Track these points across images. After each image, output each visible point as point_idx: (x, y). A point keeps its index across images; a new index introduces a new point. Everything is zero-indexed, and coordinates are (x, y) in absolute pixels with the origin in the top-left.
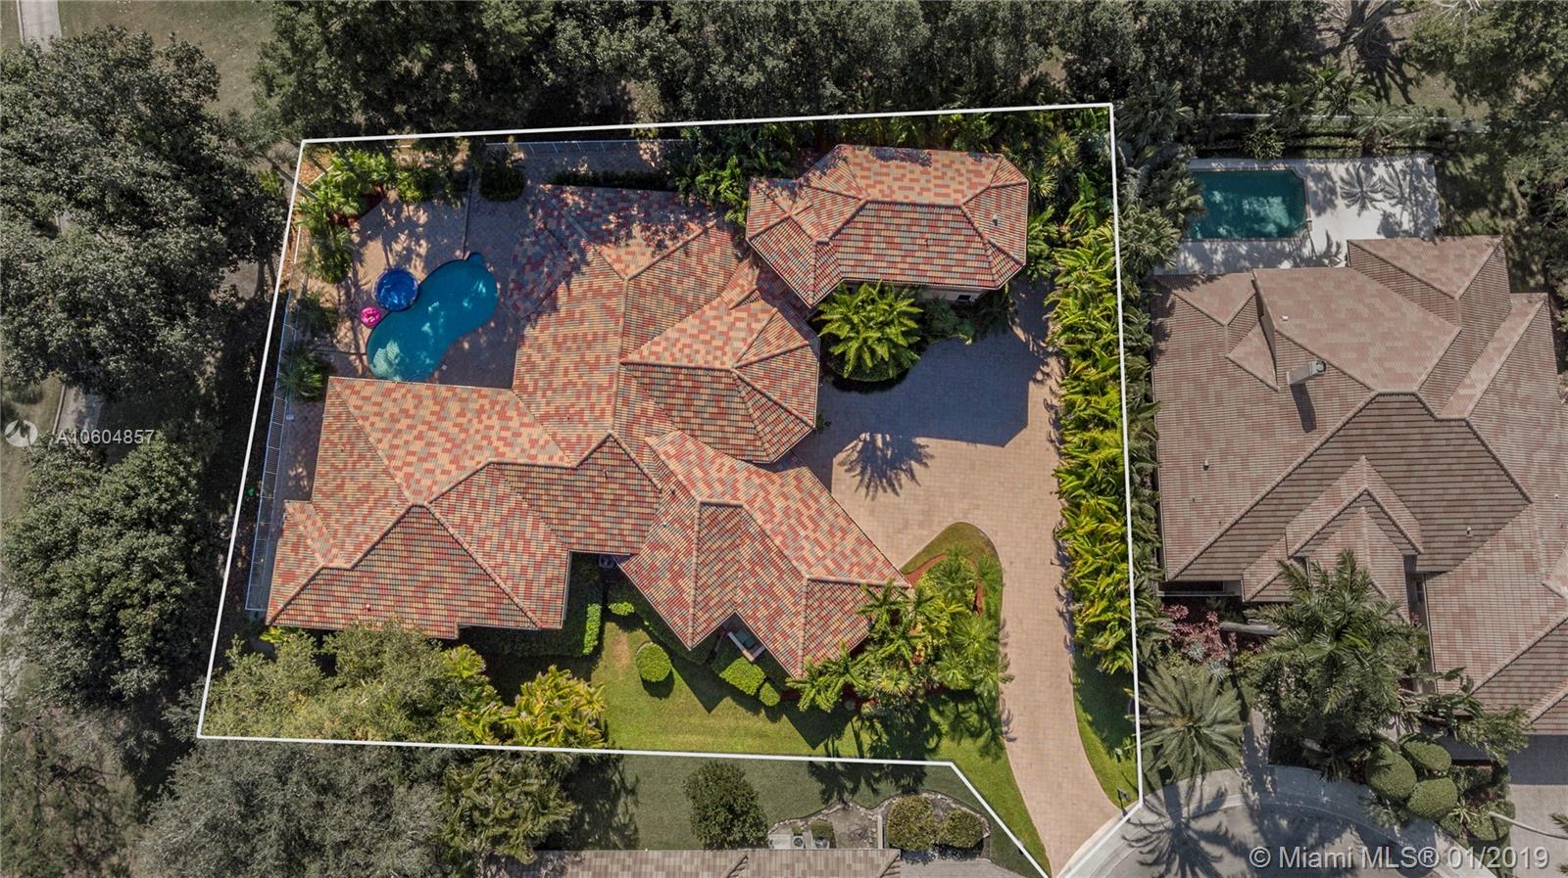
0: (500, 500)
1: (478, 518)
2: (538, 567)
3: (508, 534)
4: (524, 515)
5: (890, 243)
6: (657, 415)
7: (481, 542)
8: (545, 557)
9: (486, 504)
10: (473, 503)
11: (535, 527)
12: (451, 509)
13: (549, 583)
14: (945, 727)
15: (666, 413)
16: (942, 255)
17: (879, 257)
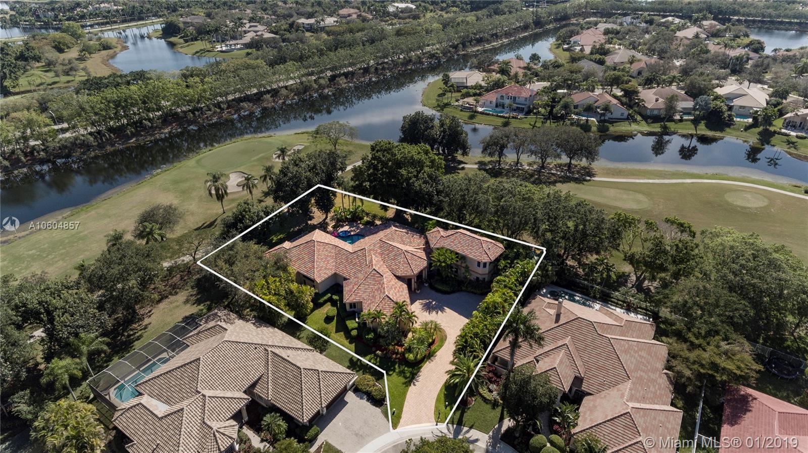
0: (330, 252)
1: (323, 251)
2: (326, 269)
3: (326, 258)
4: (332, 259)
5: (460, 242)
6: (379, 253)
7: (319, 255)
8: (329, 269)
9: (327, 251)
10: (324, 248)
11: (332, 262)
12: (319, 245)
13: (325, 273)
14: (397, 371)
15: (381, 254)
16: (471, 249)
17: (455, 245)
